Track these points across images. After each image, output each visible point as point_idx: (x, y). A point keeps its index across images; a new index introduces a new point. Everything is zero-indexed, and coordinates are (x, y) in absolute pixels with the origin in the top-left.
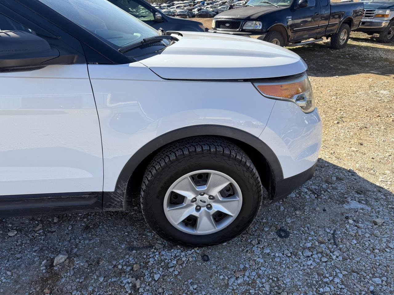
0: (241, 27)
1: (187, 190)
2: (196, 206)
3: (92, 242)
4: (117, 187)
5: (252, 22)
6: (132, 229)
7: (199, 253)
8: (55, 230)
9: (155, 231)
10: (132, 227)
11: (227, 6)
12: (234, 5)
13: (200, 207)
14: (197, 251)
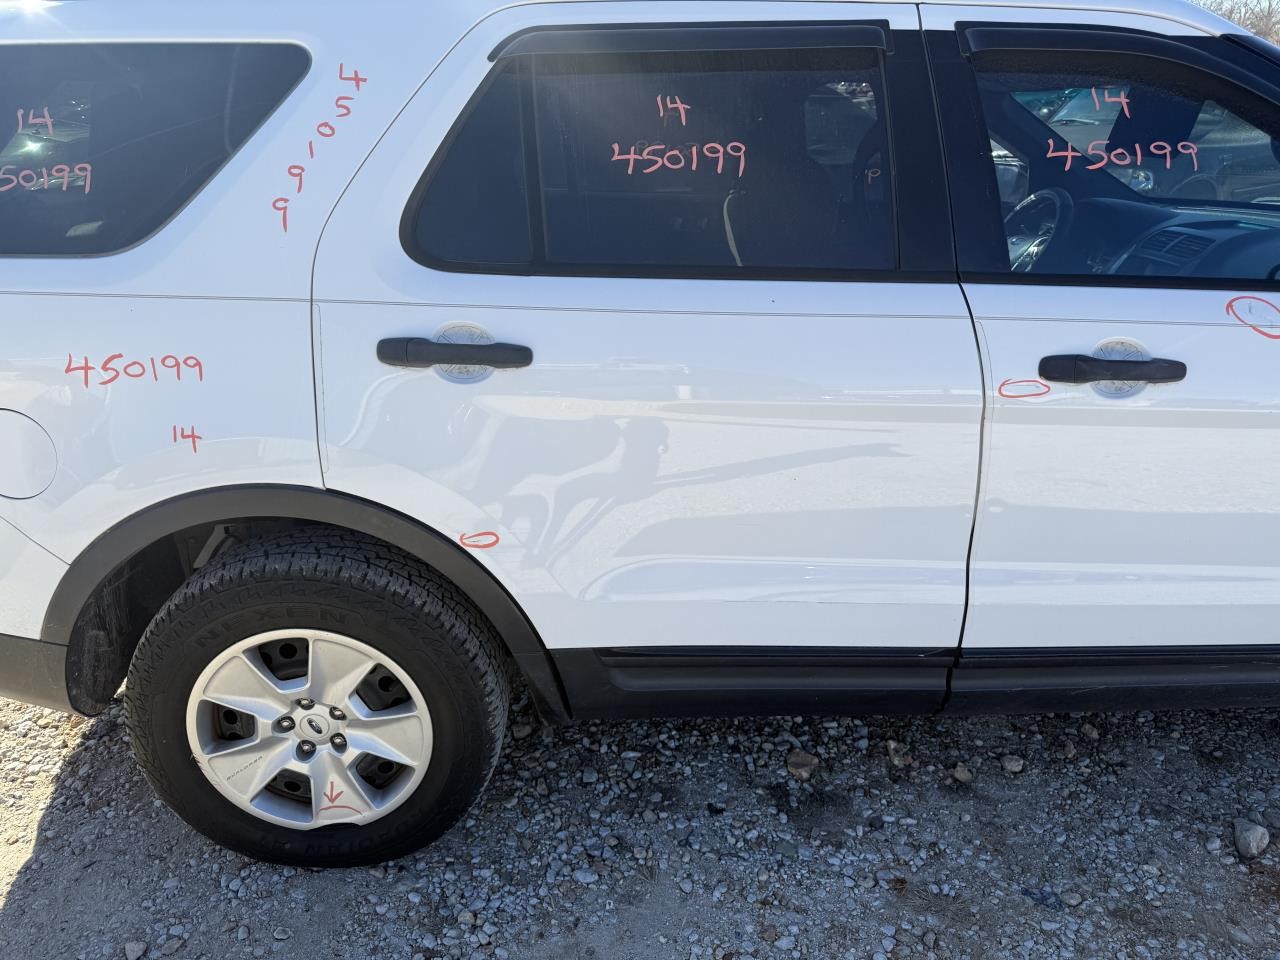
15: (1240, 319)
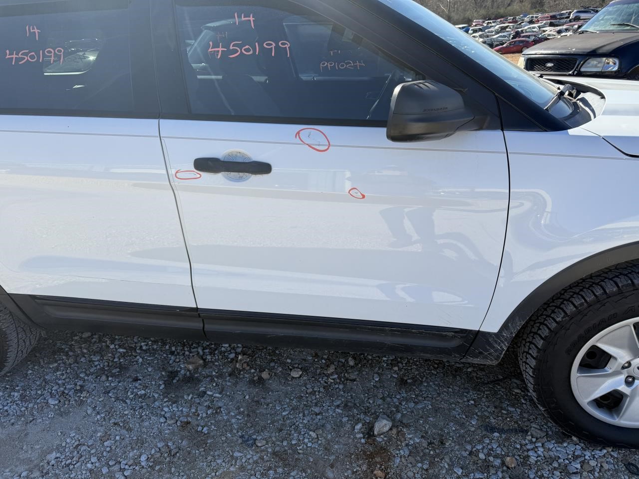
0: (577, 68)
1: (620, 346)
2: (627, 375)
3: (420, 406)
4: (505, 326)
5: (599, 59)
6: (479, 396)
7: (617, 458)
8: (354, 377)
9: (544, 407)
10: (478, 392)
11: (509, 33)
12: (522, 31)
13: (634, 379)
14: (612, 453)
15: (302, 141)
